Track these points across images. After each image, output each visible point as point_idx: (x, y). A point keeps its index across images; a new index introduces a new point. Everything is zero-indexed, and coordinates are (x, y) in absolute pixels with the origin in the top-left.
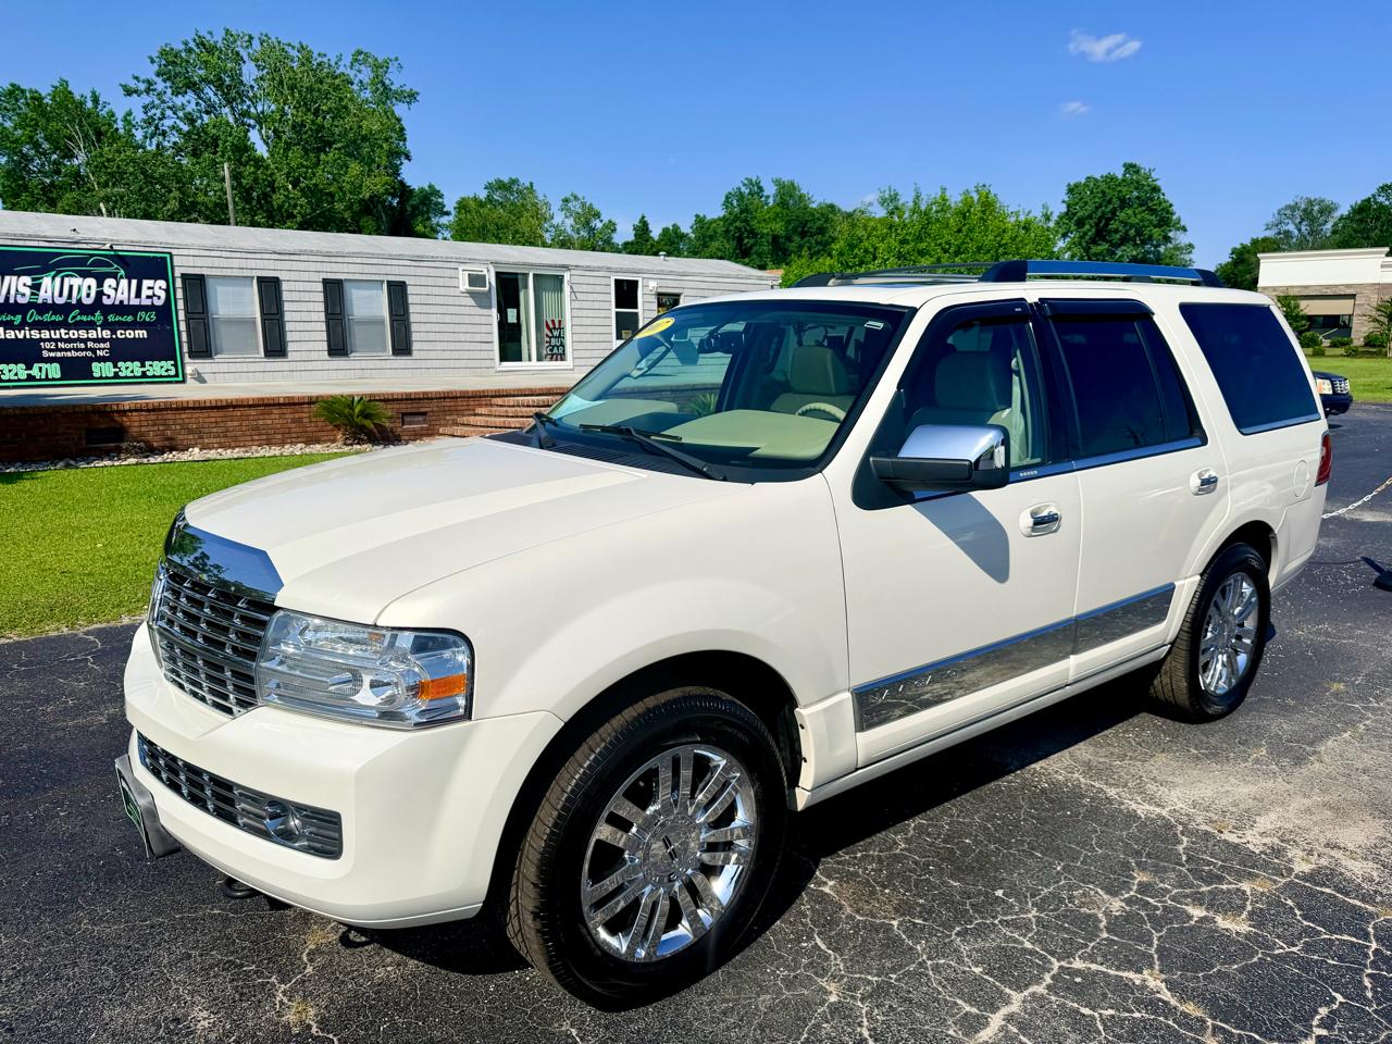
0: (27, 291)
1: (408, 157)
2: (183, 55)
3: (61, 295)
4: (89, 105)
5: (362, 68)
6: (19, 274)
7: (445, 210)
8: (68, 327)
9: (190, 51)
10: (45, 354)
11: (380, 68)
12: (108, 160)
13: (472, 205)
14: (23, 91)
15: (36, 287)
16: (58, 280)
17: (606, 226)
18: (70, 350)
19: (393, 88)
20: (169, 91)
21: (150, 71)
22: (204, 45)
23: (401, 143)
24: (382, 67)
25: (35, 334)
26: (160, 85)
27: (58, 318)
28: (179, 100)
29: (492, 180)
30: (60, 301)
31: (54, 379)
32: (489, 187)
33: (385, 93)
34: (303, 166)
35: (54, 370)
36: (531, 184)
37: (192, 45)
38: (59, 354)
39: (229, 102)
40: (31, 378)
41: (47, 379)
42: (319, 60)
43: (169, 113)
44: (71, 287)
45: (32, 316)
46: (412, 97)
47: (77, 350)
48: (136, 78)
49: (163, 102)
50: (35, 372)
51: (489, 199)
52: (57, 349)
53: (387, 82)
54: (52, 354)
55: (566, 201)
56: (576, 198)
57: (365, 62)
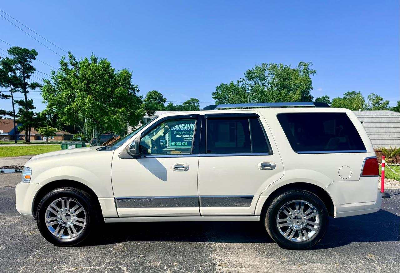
0: (183, 127)
1: (312, 89)
2: (252, 71)
3: (189, 128)
4: (237, 86)
5: (301, 67)
6: (182, 124)
7: (330, 102)
8: (190, 135)
9: (254, 70)
10: (185, 140)
11: (306, 65)
12: (232, 98)
13: (337, 100)
14: (224, 85)
15: (184, 127)
16: (189, 125)
17: (385, 103)
18: (189, 140)
19: (309, 70)
20: (247, 80)
21: (243, 76)
22: (257, 68)
23: (310, 85)
24: (307, 66)
25: (183, 136)
26: (246, 79)
27: (188, 133)
28: (249, 82)
29: (346, 92)
30: (189, 129)
31: (186, 146)
32: (345, 94)
33: (307, 72)
34: (276, 95)
35: (186, 144)
36: (360, 92)
37: (254, 69)
38: (187, 140)
39: (261, 81)
40: (182, 145)
41: (184, 145)
42: (285, 67)
43: (247, 85)
44: (191, 126)
45: (183, 133)
46: (315, 72)
47: (191, 139)
48: (241, 79)
49: (246, 83)
50: (182, 144)
51: (345, 98)
52: (187, 139)
53: (308, 69)
54: (186, 140)
55: (370, 96)
56: (373, 95)
57: (302, 65)
